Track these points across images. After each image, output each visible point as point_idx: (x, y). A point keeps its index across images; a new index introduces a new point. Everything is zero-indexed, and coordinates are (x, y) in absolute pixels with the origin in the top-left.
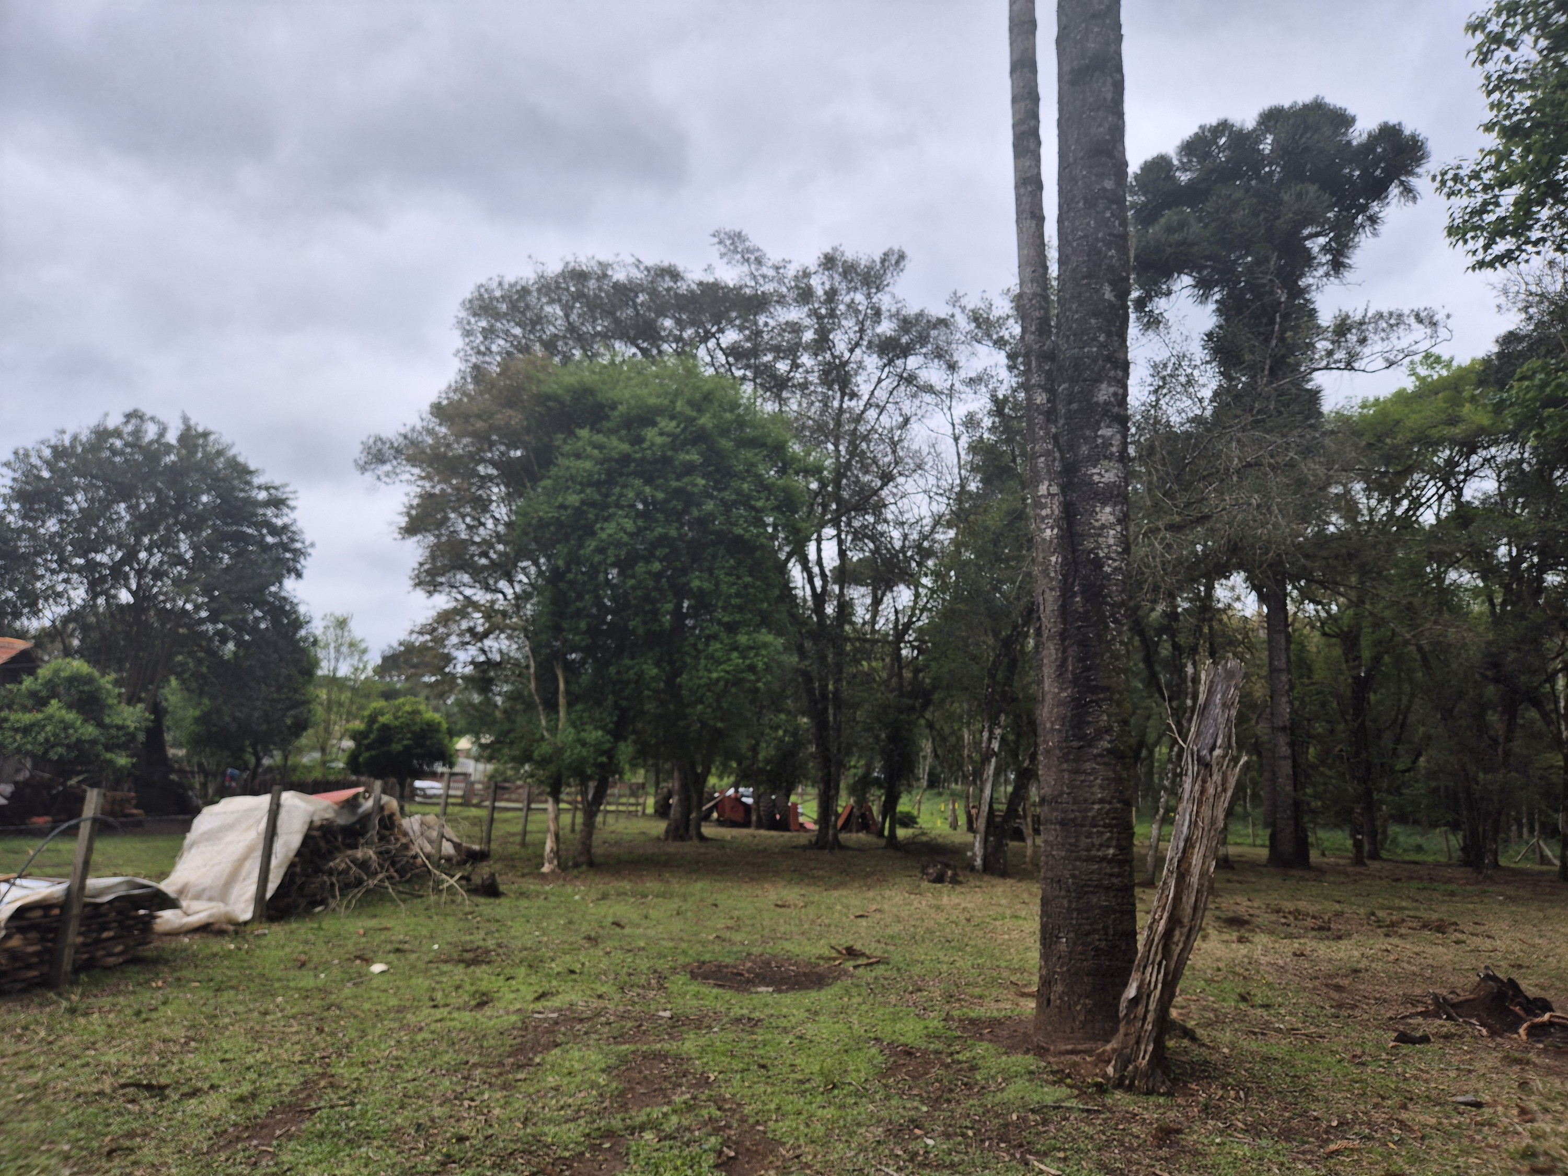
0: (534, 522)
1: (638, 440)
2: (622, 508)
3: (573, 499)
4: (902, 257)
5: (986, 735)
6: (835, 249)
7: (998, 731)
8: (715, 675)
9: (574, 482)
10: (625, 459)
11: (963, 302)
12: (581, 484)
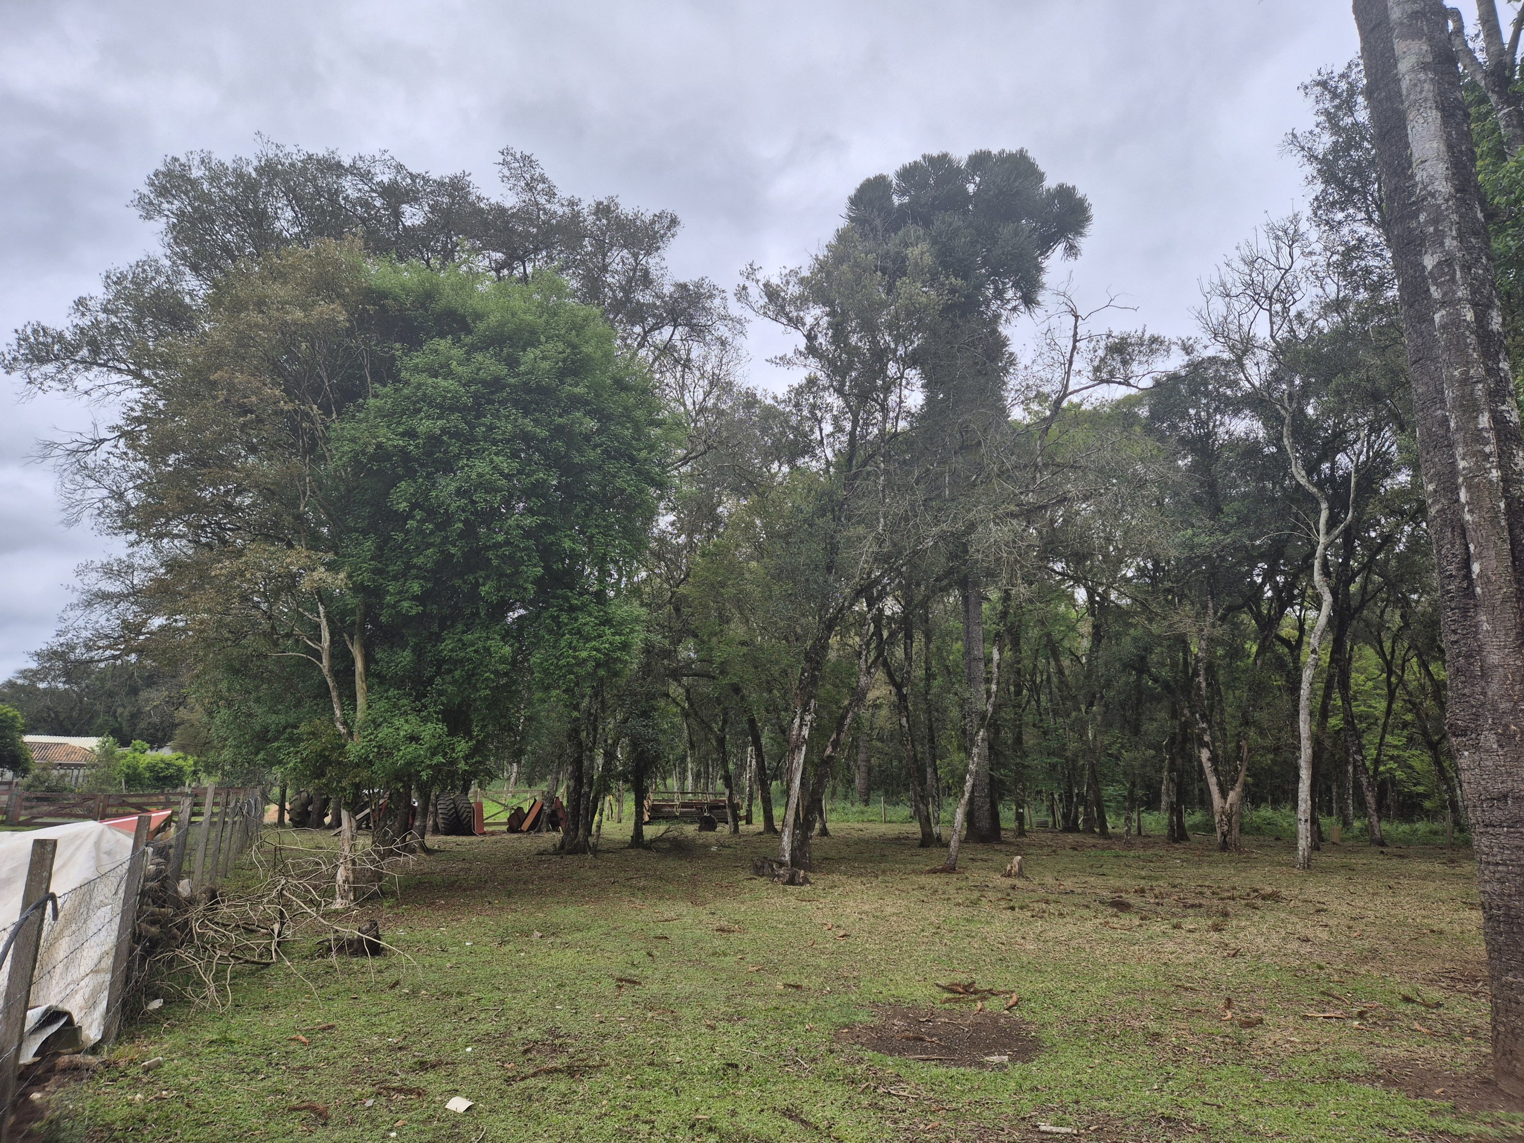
0: (371, 450)
1: (512, 363)
2: (495, 443)
3: (425, 426)
4: (674, 222)
5: (797, 721)
6: (612, 199)
7: (808, 718)
8: (584, 654)
9: (430, 405)
10: (496, 384)
11: (759, 275)
12: (440, 406)
